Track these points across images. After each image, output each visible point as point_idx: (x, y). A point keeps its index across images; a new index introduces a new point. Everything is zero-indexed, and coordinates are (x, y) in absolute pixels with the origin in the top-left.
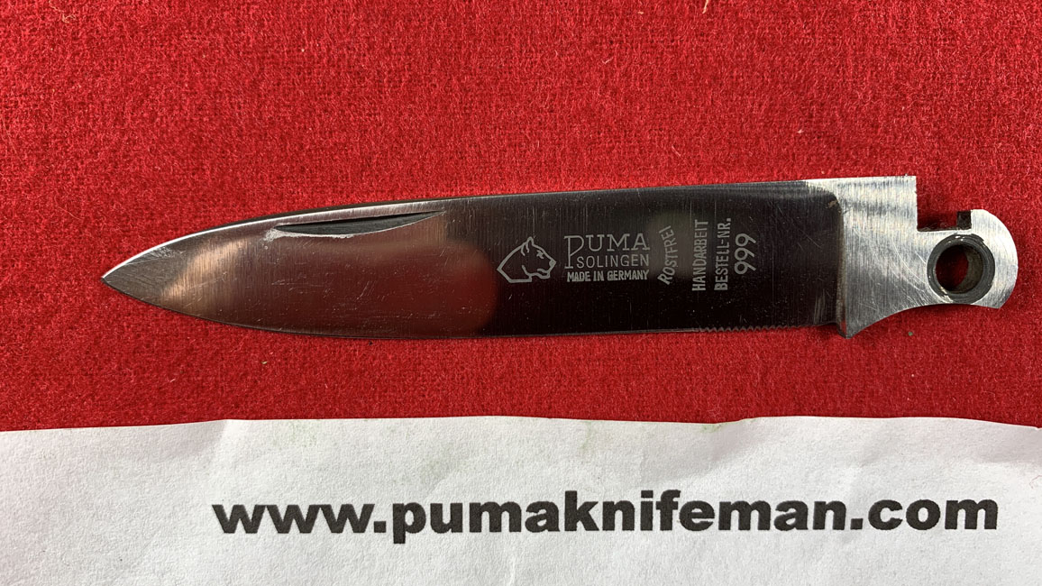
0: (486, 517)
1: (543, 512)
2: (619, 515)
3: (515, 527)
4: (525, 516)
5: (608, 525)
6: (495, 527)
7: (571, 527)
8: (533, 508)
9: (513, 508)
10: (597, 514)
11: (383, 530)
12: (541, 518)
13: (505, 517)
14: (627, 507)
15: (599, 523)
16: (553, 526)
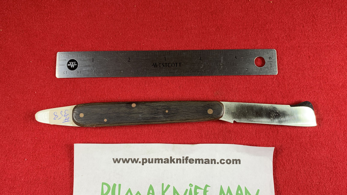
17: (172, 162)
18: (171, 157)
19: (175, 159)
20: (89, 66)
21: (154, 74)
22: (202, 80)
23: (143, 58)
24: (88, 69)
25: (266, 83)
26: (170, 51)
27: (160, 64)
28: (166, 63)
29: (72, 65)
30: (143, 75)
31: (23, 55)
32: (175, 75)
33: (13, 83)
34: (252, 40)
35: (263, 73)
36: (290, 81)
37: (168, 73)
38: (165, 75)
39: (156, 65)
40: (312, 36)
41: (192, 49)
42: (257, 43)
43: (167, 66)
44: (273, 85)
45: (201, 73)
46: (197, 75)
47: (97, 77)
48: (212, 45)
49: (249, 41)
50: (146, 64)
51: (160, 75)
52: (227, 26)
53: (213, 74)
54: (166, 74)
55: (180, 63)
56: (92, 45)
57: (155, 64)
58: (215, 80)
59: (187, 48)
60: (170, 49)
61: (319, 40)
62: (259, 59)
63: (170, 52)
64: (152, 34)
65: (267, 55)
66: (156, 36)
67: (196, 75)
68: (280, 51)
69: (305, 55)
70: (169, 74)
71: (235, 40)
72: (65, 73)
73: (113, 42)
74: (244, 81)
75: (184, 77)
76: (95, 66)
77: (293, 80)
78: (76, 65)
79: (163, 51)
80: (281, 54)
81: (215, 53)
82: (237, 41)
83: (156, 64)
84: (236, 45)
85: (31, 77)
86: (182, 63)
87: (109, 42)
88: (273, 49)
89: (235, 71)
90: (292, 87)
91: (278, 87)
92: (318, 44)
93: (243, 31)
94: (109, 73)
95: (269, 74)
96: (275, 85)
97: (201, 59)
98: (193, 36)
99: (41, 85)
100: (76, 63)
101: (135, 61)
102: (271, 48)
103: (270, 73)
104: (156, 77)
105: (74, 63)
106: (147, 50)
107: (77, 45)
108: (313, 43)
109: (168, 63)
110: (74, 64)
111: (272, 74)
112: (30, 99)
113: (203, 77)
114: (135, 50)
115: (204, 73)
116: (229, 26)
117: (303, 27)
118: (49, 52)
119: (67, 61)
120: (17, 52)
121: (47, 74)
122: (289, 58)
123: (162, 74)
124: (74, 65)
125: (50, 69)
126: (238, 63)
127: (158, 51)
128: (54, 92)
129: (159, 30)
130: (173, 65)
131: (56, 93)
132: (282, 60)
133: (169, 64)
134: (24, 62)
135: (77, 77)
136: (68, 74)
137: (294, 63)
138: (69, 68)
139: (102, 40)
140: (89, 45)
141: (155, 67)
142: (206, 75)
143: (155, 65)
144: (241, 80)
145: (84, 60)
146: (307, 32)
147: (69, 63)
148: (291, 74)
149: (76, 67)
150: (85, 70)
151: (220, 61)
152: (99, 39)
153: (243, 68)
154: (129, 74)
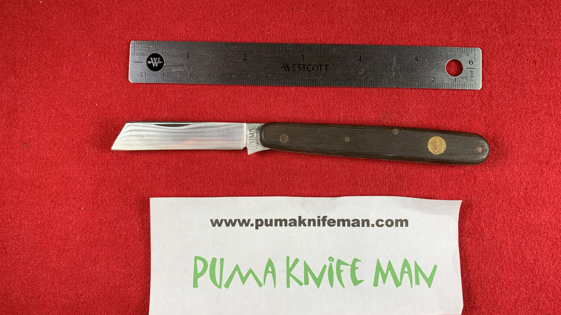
0: (278, 222)
1: (293, 221)
2: (312, 222)
3: (286, 225)
4: (288, 222)
5: (309, 225)
6: (281, 225)
7: (300, 225)
8: (290, 220)
9: (285, 220)
10: (306, 222)
11: (253, 226)
12: (292, 223)
13: (283, 222)
14: (314, 220)
15: (307, 224)
16: (295, 225)
17: (302, 225)
18: (300, 217)
19: (305, 220)
20: (182, 65)
21: (284, 82)
22: (360, 94)
23: (267, 56)
24: (179, 70)
25: (462, 102)
26: (311, 45)
27: (294, 65)
28: (304, 65)
29: (155, 63)
30: (266, 82)
31: (76, 44)
32: (318, 85)
33: (62, 88)
34: (444, 31)
35: (459, 86)
36: (500, 101)
37: (306, 81)
38: (302, 85)
39: (288, 68)
40: (542, 28)
41: (347, 42)
42: (452, 37)
43: (306, 69)
44: (473, 106)
45: (360, 83)
46: (353, 85)
47: (194, 83)
48: (379, 37)
49: (439, 33)
50: (272, 65)
51: (293, 84)
52: (405, 8)
53: (378, 84)
54: (304, 81)
55: (326, 66)
56: (187, 31)
57: (286, 66)
58: (382, 95)
59: (340, 42)
60: (311, 42)
61: (552, 36)
62: (453, 64)
63: (310, 47)
64: (283, 15)
65: (467, 57)
66: (289, 19)
67: (351, 85)
68: (488, 51)
69: (528, 60)
70: (308, 83)
71: (417, 31)
72: (144, 75)
73: (219, 28)
74: (427, 98)
75: (332, 88)
76: (190, 66)
77: (506, 100)
78: (160, 62)
79: (300, 45)
80: (488, 57)
81: (383, 51)
82: (420, 33)
83: (288, 66)
84: (418, 40)
85: (89, 79)
86: (330, 66)
87: (214, 27)
88: (476, 48)
89: (414, 81)
90: (502, 109)
91: (481, 109)
92: (551, 41)
93: (430, 17)
94: (213, 78)
95: (467, 89)
96: (475, 106)
97: (360, 60)
98: (348, 22)
99: (105, 93)
100: (160, 60)
101: (255, 60)
102: (474, 46)
103: (470, 87)
104: (288, 87)
105: (158, 59)
106: (274, 41)
107: (162, 31)
108: (543, 40)
109: (307, 64)
110: (157, 61)
111: (472, 89)
112: (88, 115)
113: (363, 89)
114: (255, 41)
115: (365, 82)
116: (409, 8)
117: (529, 12)
118: (117, 41)
119: (147, 56)
120: (66, 38)
121: (115, 76)
122: (502, 63)
123: (297, 82)
124: (158, 63)
125: (120, 67)
126: (419, 69)
127: (292, 45)
128: (126, 105)
129: (294, 11)
130: (315, 68)
131: (129, 106)
132: (491, 67)
133: (309, 67)
134: (78, 55)
135: (162, 83)
136: (148, 77)
137: (509, 72)
138: (150, 66)
139: (203, 23)
140: (181, 30)
141: (286, 70)
142: (367, 85)
143: (286, 68)
144: (423, 97)
145: (173, 56)
146: (534, 21)
147: (150, 60)
148: (503, 89)
149: (160, 66)
150: (175, 72)
151: (392, 64)
152: (198, 21)
153: (428, 77)
154: (244, 80)
